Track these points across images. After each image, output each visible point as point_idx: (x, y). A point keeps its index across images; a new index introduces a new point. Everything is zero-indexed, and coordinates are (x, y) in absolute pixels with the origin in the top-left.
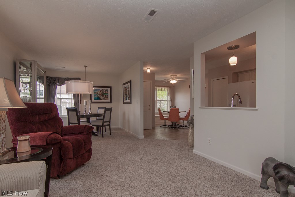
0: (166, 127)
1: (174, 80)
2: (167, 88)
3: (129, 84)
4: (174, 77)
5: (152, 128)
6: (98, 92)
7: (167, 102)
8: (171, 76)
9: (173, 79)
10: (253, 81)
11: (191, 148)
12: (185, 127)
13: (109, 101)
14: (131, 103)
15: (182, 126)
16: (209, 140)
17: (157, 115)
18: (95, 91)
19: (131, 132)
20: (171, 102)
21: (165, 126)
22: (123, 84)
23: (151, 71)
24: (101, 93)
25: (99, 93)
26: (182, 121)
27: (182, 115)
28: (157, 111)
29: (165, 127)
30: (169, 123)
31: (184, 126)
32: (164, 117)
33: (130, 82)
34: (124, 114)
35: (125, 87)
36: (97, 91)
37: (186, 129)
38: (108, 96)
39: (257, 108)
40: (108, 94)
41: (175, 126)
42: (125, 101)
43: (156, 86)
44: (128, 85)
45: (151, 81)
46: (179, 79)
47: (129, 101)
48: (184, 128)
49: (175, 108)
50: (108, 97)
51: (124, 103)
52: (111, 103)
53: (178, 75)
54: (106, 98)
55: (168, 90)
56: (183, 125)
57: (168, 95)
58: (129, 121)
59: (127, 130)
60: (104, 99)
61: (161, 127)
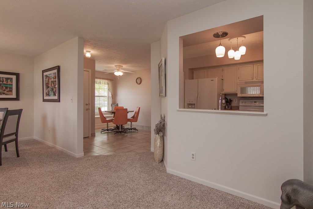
0: (109, 132)
1: (120, 71)
2: (107, 81)
3: (56, 71)
4: (119, 68)
5: (90, 136)
7: (106, 99)
8: (116, 66)
9: (118, 70)
10: (212, 79)
11: (160, 164)
12: (133, 130)
13: (14, 96)
14: (59, 101)
15: (129, 129)
16: (193, 155)
17: (97, 116)
19: (59, 147)
20: (113, 99)
21: (107, 130)
22: (44, 71)
23: (92, 55)
26: (129, 123)
27: (130, 116)
28: (97, 111)
29: (107, 133)
30: (112, 125)
31: (131, 129)
32: (105, 118)
33: (58, 68)
34: (44, 118)
35: (46, 76)
37: (133, 132)
38: (11, 88)
39: (265, 113)
40: (11, 85)
41: (121, 129)
42: (46, 98)
43: (97, 78)
44: (54, 73)
45: (90, 71)
46: (126, 71)
47: (56, 98)
48: (131, 132)
49: (118, 106)
50: (11, 91)
51: (44, 100)
52: (19, 100)
53: (125, 66)
54: (8, 91)
55: (108, 84)
56: (130, 127)
57: (108, 89)
58: (54, 130)
59: (50, 143)
60: (4, 94)
61: (102, 132)
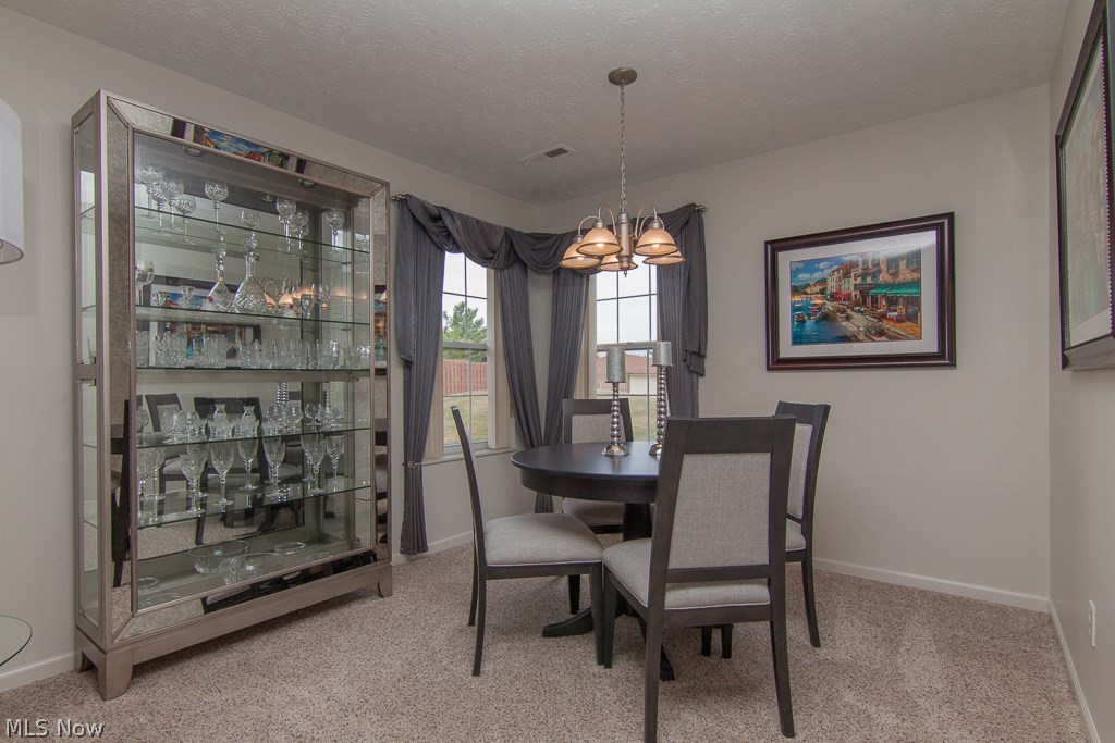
6: (823, 281)
13: (928, 343)
18: (804, 276)
24: (849, 286)
25: (832, 286)
36: (818, 276)
38: (915, 301)
40: (917, 283)
50: (913, 318)
52: (953, 364)
54: (899, 320)
60: (881, 333)
